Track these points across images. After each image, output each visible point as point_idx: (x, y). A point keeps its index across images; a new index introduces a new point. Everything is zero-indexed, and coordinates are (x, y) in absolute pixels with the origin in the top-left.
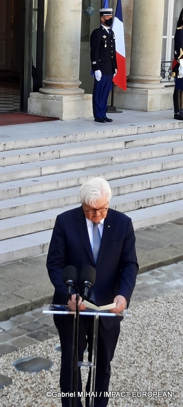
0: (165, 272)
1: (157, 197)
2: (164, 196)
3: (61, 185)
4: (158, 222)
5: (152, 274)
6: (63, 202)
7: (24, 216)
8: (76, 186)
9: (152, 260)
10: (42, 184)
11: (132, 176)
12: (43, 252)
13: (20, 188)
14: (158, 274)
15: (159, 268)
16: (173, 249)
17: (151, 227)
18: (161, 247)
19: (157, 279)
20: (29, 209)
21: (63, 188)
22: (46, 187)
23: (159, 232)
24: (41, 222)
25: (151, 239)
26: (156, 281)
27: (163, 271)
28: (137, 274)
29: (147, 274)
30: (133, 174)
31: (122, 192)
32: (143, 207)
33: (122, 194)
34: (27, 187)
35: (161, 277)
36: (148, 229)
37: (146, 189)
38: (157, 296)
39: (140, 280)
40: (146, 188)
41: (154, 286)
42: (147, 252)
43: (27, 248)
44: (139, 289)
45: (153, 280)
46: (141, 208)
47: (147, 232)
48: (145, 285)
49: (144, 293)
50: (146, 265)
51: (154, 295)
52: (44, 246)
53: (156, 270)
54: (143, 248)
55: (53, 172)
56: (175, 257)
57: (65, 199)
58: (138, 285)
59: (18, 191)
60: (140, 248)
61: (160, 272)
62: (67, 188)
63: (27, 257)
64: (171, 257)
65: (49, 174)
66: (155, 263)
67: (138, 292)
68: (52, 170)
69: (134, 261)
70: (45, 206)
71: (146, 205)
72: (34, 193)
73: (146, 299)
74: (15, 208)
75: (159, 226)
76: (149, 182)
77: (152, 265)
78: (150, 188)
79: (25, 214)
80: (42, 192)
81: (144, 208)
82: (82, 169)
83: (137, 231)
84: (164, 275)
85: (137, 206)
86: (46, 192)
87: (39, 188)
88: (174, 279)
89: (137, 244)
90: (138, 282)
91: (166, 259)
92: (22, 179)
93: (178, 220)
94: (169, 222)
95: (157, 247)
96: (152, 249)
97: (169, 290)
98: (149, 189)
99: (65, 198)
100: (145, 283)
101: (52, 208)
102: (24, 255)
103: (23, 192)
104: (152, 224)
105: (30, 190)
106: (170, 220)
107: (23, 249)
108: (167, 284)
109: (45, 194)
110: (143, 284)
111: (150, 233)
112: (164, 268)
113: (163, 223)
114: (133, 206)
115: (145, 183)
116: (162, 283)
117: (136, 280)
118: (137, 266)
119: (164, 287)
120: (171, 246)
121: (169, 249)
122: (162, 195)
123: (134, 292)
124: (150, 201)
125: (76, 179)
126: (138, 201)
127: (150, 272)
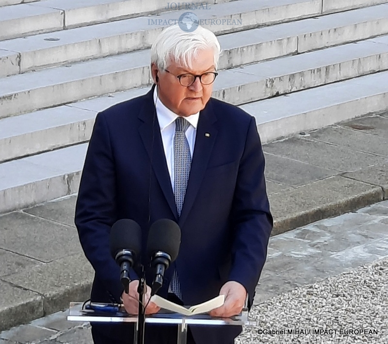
0: (330, 231)
1: (312, 71)
2: (327, 68)
3: (106, 49)
4: (315, 125)
5: (302, 235)
6: (111, 85)
7: (28, 115)
8: (139, 50)
9: (301, 206)
10: (66, 47)
11: (259, 26)
12: (69, 192)
13: (20, 56)
14: (314, 235)
15: (316, 223)
16: (347, 182)
17: (300, 135)
18: (320, 178)
19: (313, 246)
20: (38, 100)
21: (111, 55)
22: (76, 53)
23: (316, 145)
24: (63, 126)
25: (298, 161)
26: (312, 250)
27: (325, 228)
28: (269, 235)
29: (290, 235)
30: (261, 22)
31: (236, 61)
32: (281, 92)
33: (237, 67)
34: (35, 52)
35: (321, 240)
36: (292, 140)
37: (288, 55)
38: (313, 282)
39: (276, 247)
40: (288, 52)
41: (307, 260)
42: (291, 189)
43: (34, 184)
44: (274, 268)
45: (305, 249)
46: (278, 95)
47: (292, 146)
48: (286, 260)
49: (286, 275)
50: (289, 217)
51: (306, 279)
52: (70, 177)
53: (310, 227)
54: (281, 180)
55: (89, 21)
56: (350, 198)
57: (114, 78)
58: (272, 259)
59: (16, 63)
60: (276, 179)
61: (318, 231)
62: (119, 54)
63: (35, 203)
64: (342, 200)
65: (80, 26)
66: (307, 211)
67: (272, 274)
68: (88, 16)
69: (263, 207)
70: (72, 93)
71: (289, 89)
72: (49, 65)
73: (290, 288)
74: (10, 97)
75: (317, 133)
76: (294, 40)
77: (301, 216)
78: (297, 53)
79: (31, 111)
80: (67, 64)
81: (285, 94)
82: (152, 13)
83: (270, 145)
84: (327, 238)
85: (268, 90)
86: (75, 62)
87: (60, 56)
88: (348, 244)
89: (267, 173)
90: (272, 254)
91: (332, 204)
92: (24, 36)
93: (356, 119)
94: (339, 124)
95: (312, 178)
96: (303, 182)
97: (339, 268)
98: (294, 54)
99: (115, 76)
100: (287, 254)
101: (87, 98)
102: (29, 199)
103: (26, 63)
104: (302, 129)
105: (40, 60)
106: (340, 121)
107: (26, 185)
108: (334, 255)
109: (74, 67)
110: (283, 256)
111: (297, 148)
112: (327, 222)
113: (325, 125)
114: (260, 91)
115: (285, 41)
116: (322, 255)
117: (268, 248)
118: (270, 218)
119: (328, 262)
120: (343, 175)
121: (337, 182)
122: (322, 66)
123: (264, 275)
124: (298, 79)
125: (139, 35)
126: (272, 81)
127: (297, 231)
